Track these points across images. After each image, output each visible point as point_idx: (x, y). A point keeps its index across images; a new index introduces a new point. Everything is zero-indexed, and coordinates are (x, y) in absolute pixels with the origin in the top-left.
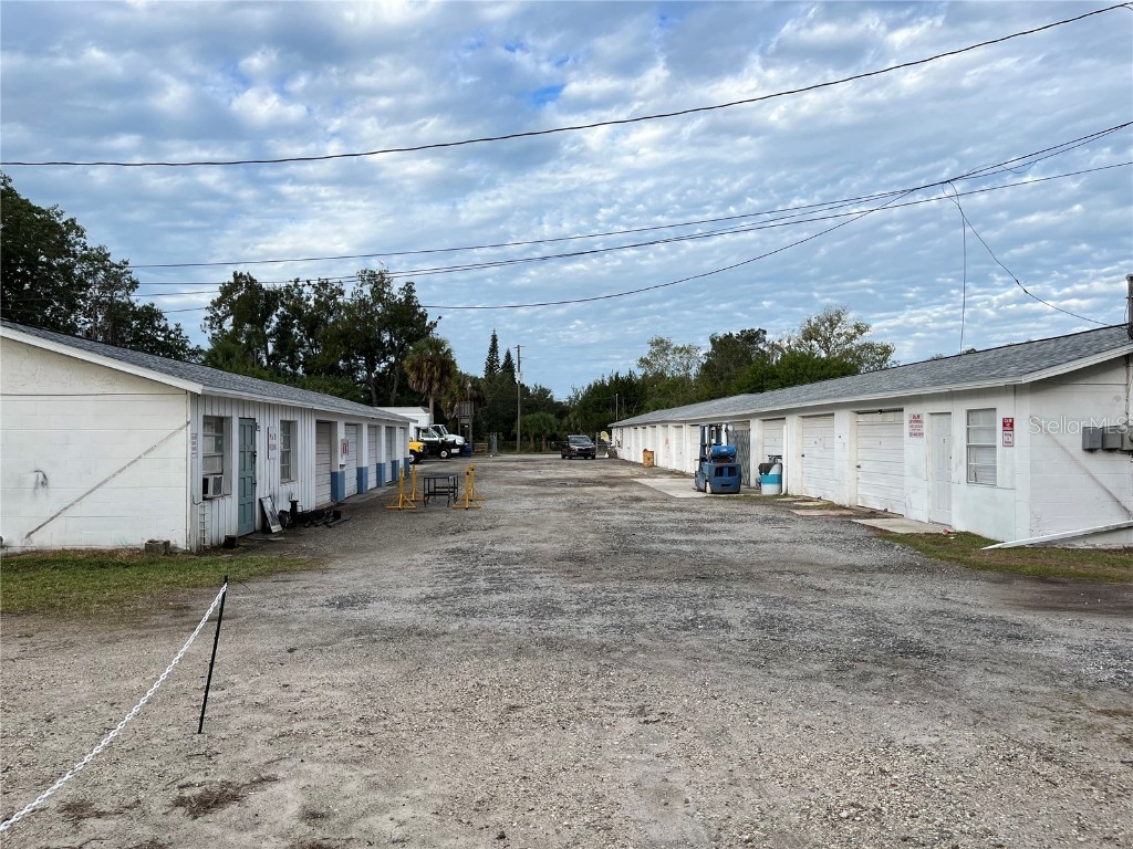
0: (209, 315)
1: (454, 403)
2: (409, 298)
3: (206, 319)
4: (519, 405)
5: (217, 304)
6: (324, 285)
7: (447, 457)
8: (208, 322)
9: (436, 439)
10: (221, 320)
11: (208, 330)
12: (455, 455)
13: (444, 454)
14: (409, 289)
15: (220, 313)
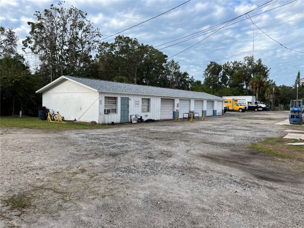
0: (204, 73)
1: (268, 95)
2: (260, 63)
3: (204, 74)
4: (297, 95)
5: (206, 70)
6: (236, 62)
7: (257, 111)
8: (204, 75)
9: (254, 105)
10: (207, 75)
11: (204, 77)
12: (259, 110)
13: (256, 110)
14: (260, 61)
15: (207, 72)
